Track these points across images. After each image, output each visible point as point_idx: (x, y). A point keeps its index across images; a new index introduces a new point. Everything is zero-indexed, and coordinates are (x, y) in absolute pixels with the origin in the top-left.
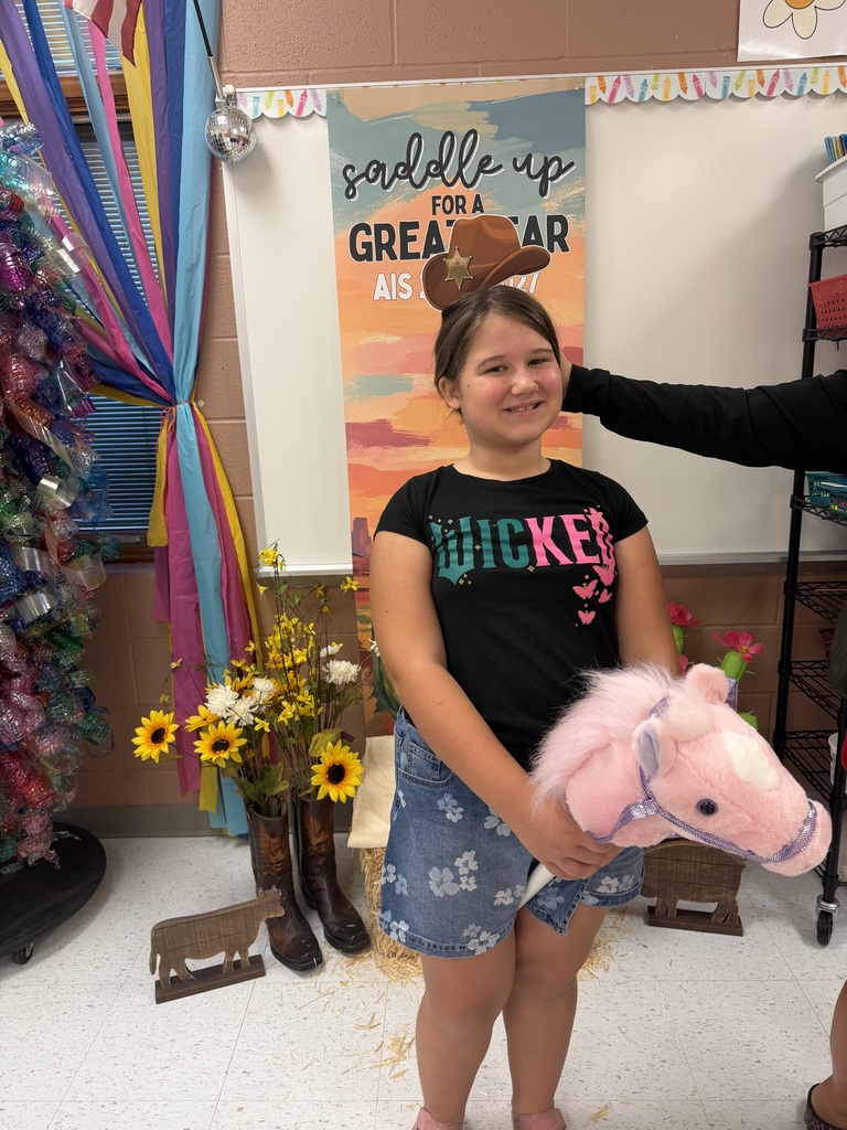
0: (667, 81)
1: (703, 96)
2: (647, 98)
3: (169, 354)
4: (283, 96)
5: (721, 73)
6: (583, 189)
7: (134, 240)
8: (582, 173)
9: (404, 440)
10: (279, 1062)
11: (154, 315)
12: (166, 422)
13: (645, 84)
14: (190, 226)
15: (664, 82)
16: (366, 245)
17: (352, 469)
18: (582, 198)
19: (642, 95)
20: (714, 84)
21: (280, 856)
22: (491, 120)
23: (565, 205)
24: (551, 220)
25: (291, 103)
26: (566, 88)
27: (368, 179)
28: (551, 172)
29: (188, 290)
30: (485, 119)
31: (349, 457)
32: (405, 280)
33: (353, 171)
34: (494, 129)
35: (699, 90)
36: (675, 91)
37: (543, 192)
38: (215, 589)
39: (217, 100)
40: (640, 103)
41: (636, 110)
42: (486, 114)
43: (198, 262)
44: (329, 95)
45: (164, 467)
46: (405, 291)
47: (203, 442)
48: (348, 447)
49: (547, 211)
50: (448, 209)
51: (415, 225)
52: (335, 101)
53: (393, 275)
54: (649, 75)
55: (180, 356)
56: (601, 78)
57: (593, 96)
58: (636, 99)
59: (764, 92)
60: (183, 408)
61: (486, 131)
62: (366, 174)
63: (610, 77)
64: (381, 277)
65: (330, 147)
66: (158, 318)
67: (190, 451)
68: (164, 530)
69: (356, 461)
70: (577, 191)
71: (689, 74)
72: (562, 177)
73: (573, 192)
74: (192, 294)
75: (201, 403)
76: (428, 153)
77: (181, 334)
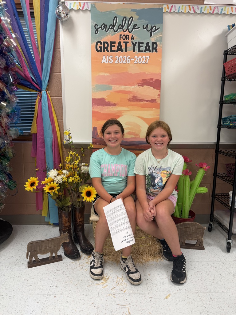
0: (186, 7)
1: (195, 12)
2: (180, 11)
3: (41, 76)
4: (78, 4)
5: (200, 6)
6: (162, 35)
7: (32, 42)
8: (162, 31)
9: (109, 104)
10: (67, 284)
11: (37, 64)
12: (39, 96)
13: (179, 8)
14: (49, 39)
15: (185, 8)
16: (100, 47)
17: (94, 112)
18: (161, 38)
19: (179, 11)
20: (198, 9)
21: (68, 224)
22: (137, 14)
23: (157, 39)
24: (153, 43)
25: (80, 6)
26: (158, 7)
27: (102, 29)
28: (153, 30)
29: (48, 58)
30: (135, 14)
31: (93, 109)
32: (111, 58)
33: (97, 26)
34: (138, 17)
35: (194, 11)
36: (188, 10)
37: (151, 35)
38: (50, 147)
39: (59, 3)
40: (178, 13)
41: (177, 15)
42: (136, 13)
43: (51, 49)
44: (91, 5)
45: (37, 109)
46: (111, 61)
47: (49, 103)
48: (92, 106)
49: (152, 40)
50: (124, 38)
51: (114, 43)
52: (93, 6)
53: (108, 56)
54: (181, 5)
55: (44, 76)
56: (167, 5)
57: (165, 10)
58: (177, 12)
59: (211, 12)
60: (44, 92)
61: (136, 17)
62: (101, 27)
63: (170, 6)
64: (104, 56)
65: (91, 19)
66: (38, 65)
67: (45, 104)
68: (36, 128)
69: (94, 110)
70: (160, 36)
71: (191, 6)
72: (156, 31)
73: (159, 36)
74: (49, 59)
75: (49, 92)
76: (119, 22)
77: (45, 70)
